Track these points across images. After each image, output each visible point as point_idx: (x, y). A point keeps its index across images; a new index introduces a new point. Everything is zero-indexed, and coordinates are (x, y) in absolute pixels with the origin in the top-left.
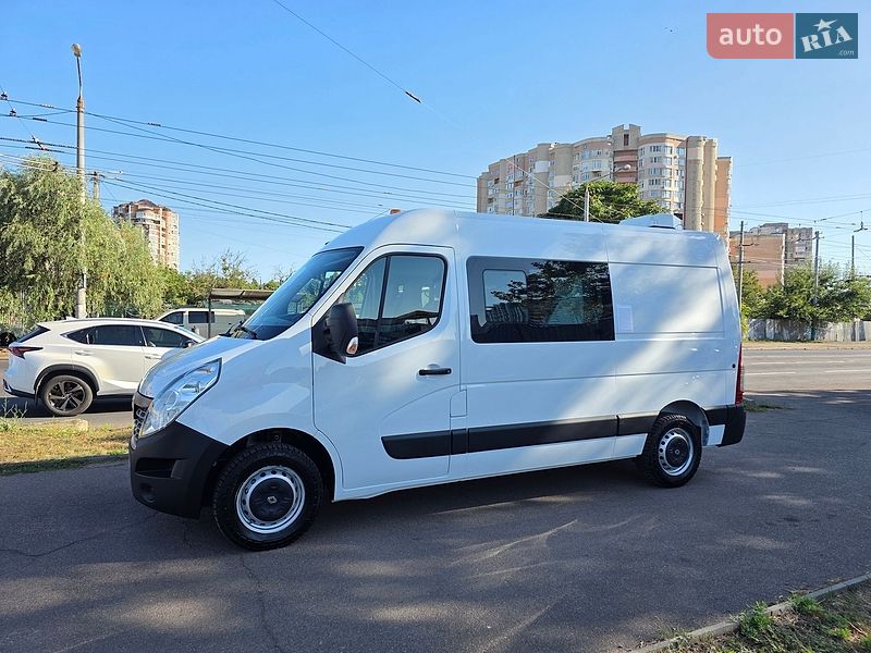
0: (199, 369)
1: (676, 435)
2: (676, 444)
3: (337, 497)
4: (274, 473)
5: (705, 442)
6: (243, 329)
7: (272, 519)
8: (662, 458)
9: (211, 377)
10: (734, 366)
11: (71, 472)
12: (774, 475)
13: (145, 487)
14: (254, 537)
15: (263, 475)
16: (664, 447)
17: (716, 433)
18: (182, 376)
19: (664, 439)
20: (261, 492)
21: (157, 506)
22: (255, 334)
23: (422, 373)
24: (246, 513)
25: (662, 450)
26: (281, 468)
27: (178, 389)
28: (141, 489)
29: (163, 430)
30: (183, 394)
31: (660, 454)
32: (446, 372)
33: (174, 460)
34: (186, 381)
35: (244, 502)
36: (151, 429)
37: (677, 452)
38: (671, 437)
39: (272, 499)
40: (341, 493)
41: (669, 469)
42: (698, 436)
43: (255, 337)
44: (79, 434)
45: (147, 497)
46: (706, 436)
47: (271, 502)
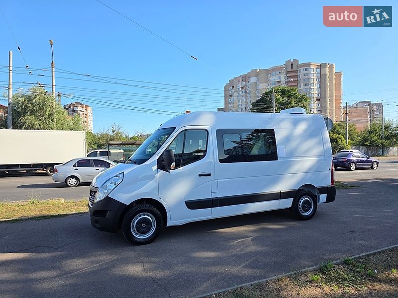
0: (116, 176)
1: (306, 199)
2: (306, 202)
3: (169, 224)
4: (144, 215)
5: (319, 201)
6: (130, 160)
7: (144, 233)
8: (300, 208)
9: (119, 179)
10: (330, 169)
11: (62, 218)
13: (97, 221)
14: (137, 240)
15: (140, 216)
16: (301, 204)
17: (323, 197)
18: (109, 179)
19: (300, 200)
20: (140, 222)
21: (101, 229)
22: (135, 162)
23: (200, 175)
24: (134, 231)
25: (300, 205)
26: (147, 213)
27: (108, 184)
28: (95, 222)
29: (102, 200)
30: (109, 185)
31: (299, 207)
32: (209, 175)
33: (107, 211)
34: (111, 180)
35: (133, 226)
36: (98, 200)
37: (306, 205)
38: (304, 199)
41: (303, 213)
42: (315, 199)
43: (135, 163)
44: (62, 204)
45: (97, 225)
46: (319, 199)
47: (144, 226)
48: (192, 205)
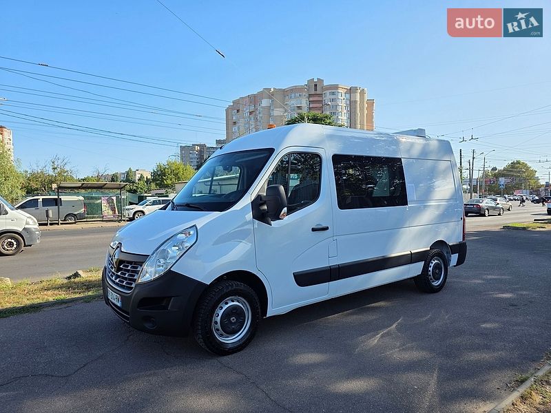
0: (181, 233)
1: (436, 261)
2: (436, 266)
3: (268, 315)
4: (233, 301)
5: (449, 265)
7: (234, 332)
8: (430, 275)
10: (461, 219)
12: (480, 281)
13: (148, 319)
15: (227, 303)
16: (431, 269)
17: (454, 258)
18: (169, 239)
19: (430, 264)
20: (227, 315)
21: (157, 332)
23: (314, 230)
24: (217, 330)
25: (430, 271)
26: (237, 297)
29: (160, 277)
31: (429, 273)
32: (327, 228)
33: (171, 297)
35: (216, 323)
36: (149, 277)
37: (437, 271)
38: (434, 263)
39: (233, 319)
40: (271, 312)
41: (433, 281)
42: (445, 261)
45: (148, 326)
46: (450, 261)
47: (233, 321)
48: (304, 279)
